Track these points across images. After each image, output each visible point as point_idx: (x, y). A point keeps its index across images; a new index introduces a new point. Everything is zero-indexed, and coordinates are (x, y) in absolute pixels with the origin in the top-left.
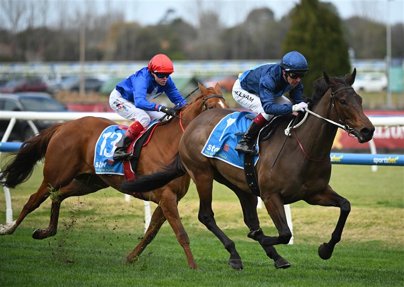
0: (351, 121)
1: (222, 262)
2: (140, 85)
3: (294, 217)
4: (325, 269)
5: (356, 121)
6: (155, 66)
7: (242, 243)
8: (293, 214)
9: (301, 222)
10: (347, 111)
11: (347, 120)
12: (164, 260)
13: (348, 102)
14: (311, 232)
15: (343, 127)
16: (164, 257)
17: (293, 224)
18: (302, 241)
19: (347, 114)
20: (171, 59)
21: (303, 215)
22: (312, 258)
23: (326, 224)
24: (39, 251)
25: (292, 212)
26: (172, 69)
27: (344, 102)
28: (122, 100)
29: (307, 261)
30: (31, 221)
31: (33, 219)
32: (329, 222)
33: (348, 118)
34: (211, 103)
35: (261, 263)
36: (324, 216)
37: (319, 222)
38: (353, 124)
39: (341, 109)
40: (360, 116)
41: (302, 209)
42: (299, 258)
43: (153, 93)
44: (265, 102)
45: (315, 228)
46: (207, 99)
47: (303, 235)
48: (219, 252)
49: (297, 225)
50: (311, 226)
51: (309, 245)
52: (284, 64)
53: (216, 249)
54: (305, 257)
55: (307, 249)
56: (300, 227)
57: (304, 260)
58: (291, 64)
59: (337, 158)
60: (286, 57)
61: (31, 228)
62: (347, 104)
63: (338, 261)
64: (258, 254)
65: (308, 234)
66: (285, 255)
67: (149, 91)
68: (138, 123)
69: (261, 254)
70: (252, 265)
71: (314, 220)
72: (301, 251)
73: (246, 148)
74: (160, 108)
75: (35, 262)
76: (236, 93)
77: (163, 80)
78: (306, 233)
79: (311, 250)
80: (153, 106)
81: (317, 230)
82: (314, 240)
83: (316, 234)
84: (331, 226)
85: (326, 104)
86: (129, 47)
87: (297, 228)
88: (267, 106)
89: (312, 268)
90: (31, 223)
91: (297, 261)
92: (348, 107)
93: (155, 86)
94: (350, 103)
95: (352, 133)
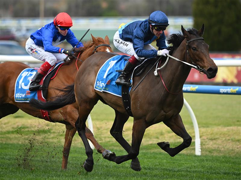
0: (201, 63)
1: (147, 168)
2: (47, 35)
3: (201, 135)
4: (225, 174)
5: (204, 63)
6: (59, 21)
7: (162, 155)
8: (201, 132)
9: (207, 139)
10: (198, 56)
11: (197, 62)
12: (103, 167)
13: (198, 48)
14: (214, 146)
15: (196, 67)
16: (104, 165)
17: (201, 140)
18: (208, 153)
19: (197, 58)
20: (70, 16)
21: (208, 133)
22: (215, 166)
23: (225, 139)
24: (9, 160)
25: (200, 131)
26: (71, 24)
27: (195, 49)
28: (34, 46)
29: (211, 168)
30: (3, 137)
31: (5, 136)
32: (228, 138)
33: (198, 61)
34: (101, 51)
35: (176, 169)
36: (224, 134)
37: (221, 138)
38: (202, 65)
39: (193, 54)
40: (207, 59)
41: (208, 129)
42: (205, 166)
43: (57, 41)
44: (137, 48)
45: (217, 143)
46: (98, 47)
47: (208, 148)
48: (145, 161)
49: (203, 141)
50: (214, 141)
51: (213, 156)
52: (151, 20)
53: (142, 158)
54: (210, 164)
55: (211, 158)
56: (206, 142)
57: (209, 167)
58: (156, 20)
59: (234, 90)
60: (152, 15)
61: (3, 143)
62: (197, 50)
63: (235, 167)
64: (174, 163)
65: (212, 148)
66: (195, 164)
67: (54, 40)
68: (47, 63)
69: (177, 163)
70: (170, 171)
71: (217, 137)
72: (207, 160)
73: (123, 81)
74: (63, 51)
75: (6, 169)
76: (116, 40)
77: (64, 32)
78: (211, 147)
79: (214, 159)
80: (58, 50)
81: (219, 144)
82: (216, 152)
83: (218, 147)
84: (229, 141)
85: (182, 51)
86: (77, 6)
87: (204, 143)
88: (138, 50)
89: (215, 173)
90: (3, 139)
91: (204, 168)
92: (198, 53)
93: (59, 36)
94: (199, 50)
95: (202, 71)
